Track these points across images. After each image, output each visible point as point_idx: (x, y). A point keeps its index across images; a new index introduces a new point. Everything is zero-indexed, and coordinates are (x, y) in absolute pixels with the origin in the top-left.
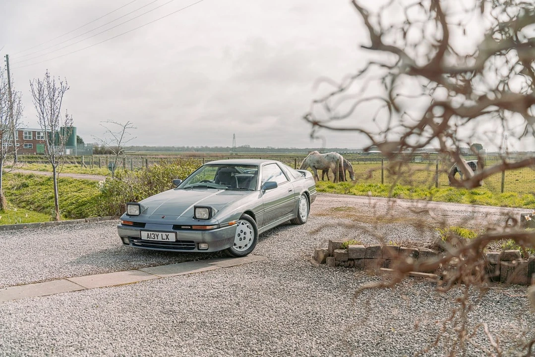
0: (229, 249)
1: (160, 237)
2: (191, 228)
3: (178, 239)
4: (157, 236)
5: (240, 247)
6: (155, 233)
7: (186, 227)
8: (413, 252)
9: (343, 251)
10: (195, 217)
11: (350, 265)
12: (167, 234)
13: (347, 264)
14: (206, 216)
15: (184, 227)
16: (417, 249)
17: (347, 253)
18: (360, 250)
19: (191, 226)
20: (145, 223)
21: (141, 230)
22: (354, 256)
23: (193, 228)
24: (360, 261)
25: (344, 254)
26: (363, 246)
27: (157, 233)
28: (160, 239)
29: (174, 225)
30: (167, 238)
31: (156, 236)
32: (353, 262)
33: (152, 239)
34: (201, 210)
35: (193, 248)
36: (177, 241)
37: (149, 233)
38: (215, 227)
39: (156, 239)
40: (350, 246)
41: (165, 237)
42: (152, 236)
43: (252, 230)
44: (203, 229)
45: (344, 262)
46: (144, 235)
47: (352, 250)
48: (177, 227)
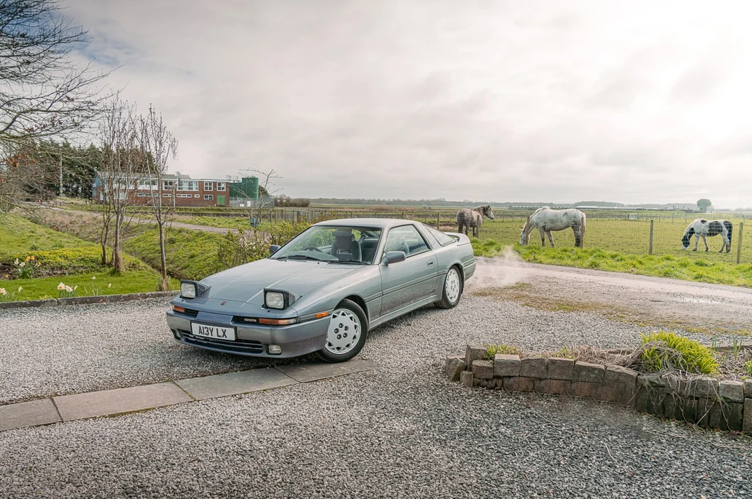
0: (320, 352)
1: (216, 333)
2: (258, 322)
3: (239, 338)
4: (212, 332)
5: (338, 348)
6: (208, 326)
7: (251, 320)
8: (596, 372)
9: (487, 364)
10: (265, 306)
11: (496, 385)
12: (224, 329)
13: (491, 384)
14: (281, 304)
15: (248, 320)
16: (603, 367)
17: (491, 366)
18: (513, 363)
19: (257, 319)
20: (198, 311)
21: (191, 321)
22: (502, 372)
23: (261, 322)
24: (512, 380)
25: (489, 368)
26: (517, 358)
27: (211, 327)
28: (215, 336)
29: (234, 316)
30: (224, 334)
31: (209, 331)
32: (500, 381)
33: (205, 336)
34: (273, 295)
35: (260, 352)
36: (237, 340)
37: (202, 326)
38: (292, 321)
39: (210, 336)
40: (497, 357)
41: (221, 333)
42: (205, 330)
43: (358, 324)
44: (273, 323)
45: (487, 380)
46: (196, 329)
47: (500, 363)
48: (238, 319)
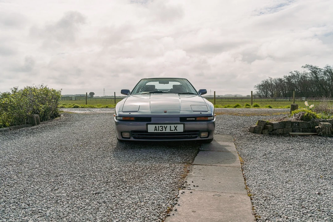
1: (168, 129)
2: (196, 119)
4: (166, 128)
6: (163, 125)
7: (191, 119)
12: (176, 125)
15: (189, 119)
19: (195, 118)
20: (151, 118)
21: (147, 124)
23: (198, 119)
27: (165, 126)
28: (168, 130)
29: (180, 117)
30: (176, 129)
31: (164, 128)
33: (160, 131)
35: (196, 137)
36: (185, 131)
37: (157, 126)
39: (164, 131)
41: (173, 128)
42: (160, 128)
46: (151, 128)
48: (183, 119)
